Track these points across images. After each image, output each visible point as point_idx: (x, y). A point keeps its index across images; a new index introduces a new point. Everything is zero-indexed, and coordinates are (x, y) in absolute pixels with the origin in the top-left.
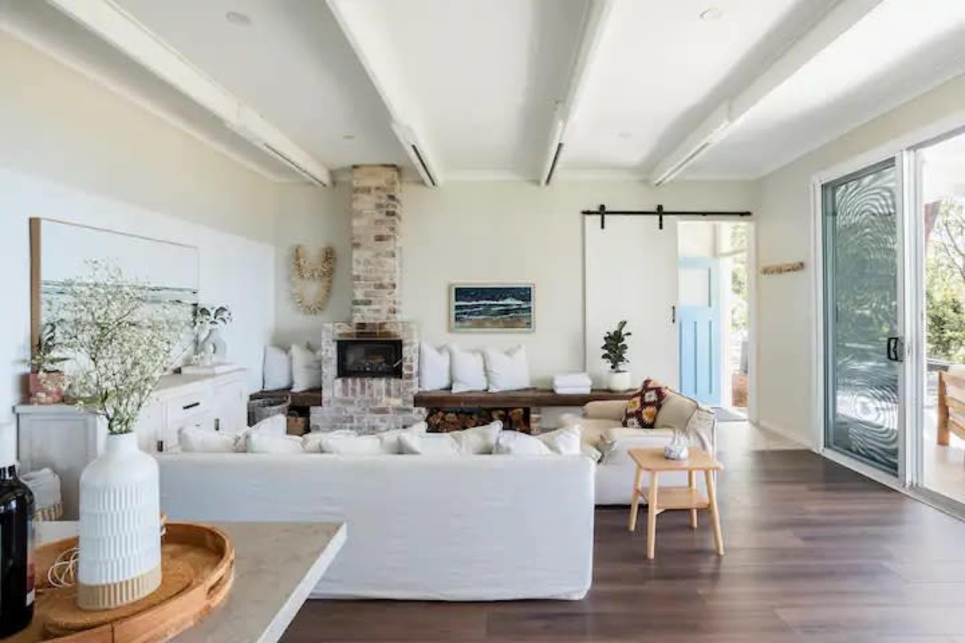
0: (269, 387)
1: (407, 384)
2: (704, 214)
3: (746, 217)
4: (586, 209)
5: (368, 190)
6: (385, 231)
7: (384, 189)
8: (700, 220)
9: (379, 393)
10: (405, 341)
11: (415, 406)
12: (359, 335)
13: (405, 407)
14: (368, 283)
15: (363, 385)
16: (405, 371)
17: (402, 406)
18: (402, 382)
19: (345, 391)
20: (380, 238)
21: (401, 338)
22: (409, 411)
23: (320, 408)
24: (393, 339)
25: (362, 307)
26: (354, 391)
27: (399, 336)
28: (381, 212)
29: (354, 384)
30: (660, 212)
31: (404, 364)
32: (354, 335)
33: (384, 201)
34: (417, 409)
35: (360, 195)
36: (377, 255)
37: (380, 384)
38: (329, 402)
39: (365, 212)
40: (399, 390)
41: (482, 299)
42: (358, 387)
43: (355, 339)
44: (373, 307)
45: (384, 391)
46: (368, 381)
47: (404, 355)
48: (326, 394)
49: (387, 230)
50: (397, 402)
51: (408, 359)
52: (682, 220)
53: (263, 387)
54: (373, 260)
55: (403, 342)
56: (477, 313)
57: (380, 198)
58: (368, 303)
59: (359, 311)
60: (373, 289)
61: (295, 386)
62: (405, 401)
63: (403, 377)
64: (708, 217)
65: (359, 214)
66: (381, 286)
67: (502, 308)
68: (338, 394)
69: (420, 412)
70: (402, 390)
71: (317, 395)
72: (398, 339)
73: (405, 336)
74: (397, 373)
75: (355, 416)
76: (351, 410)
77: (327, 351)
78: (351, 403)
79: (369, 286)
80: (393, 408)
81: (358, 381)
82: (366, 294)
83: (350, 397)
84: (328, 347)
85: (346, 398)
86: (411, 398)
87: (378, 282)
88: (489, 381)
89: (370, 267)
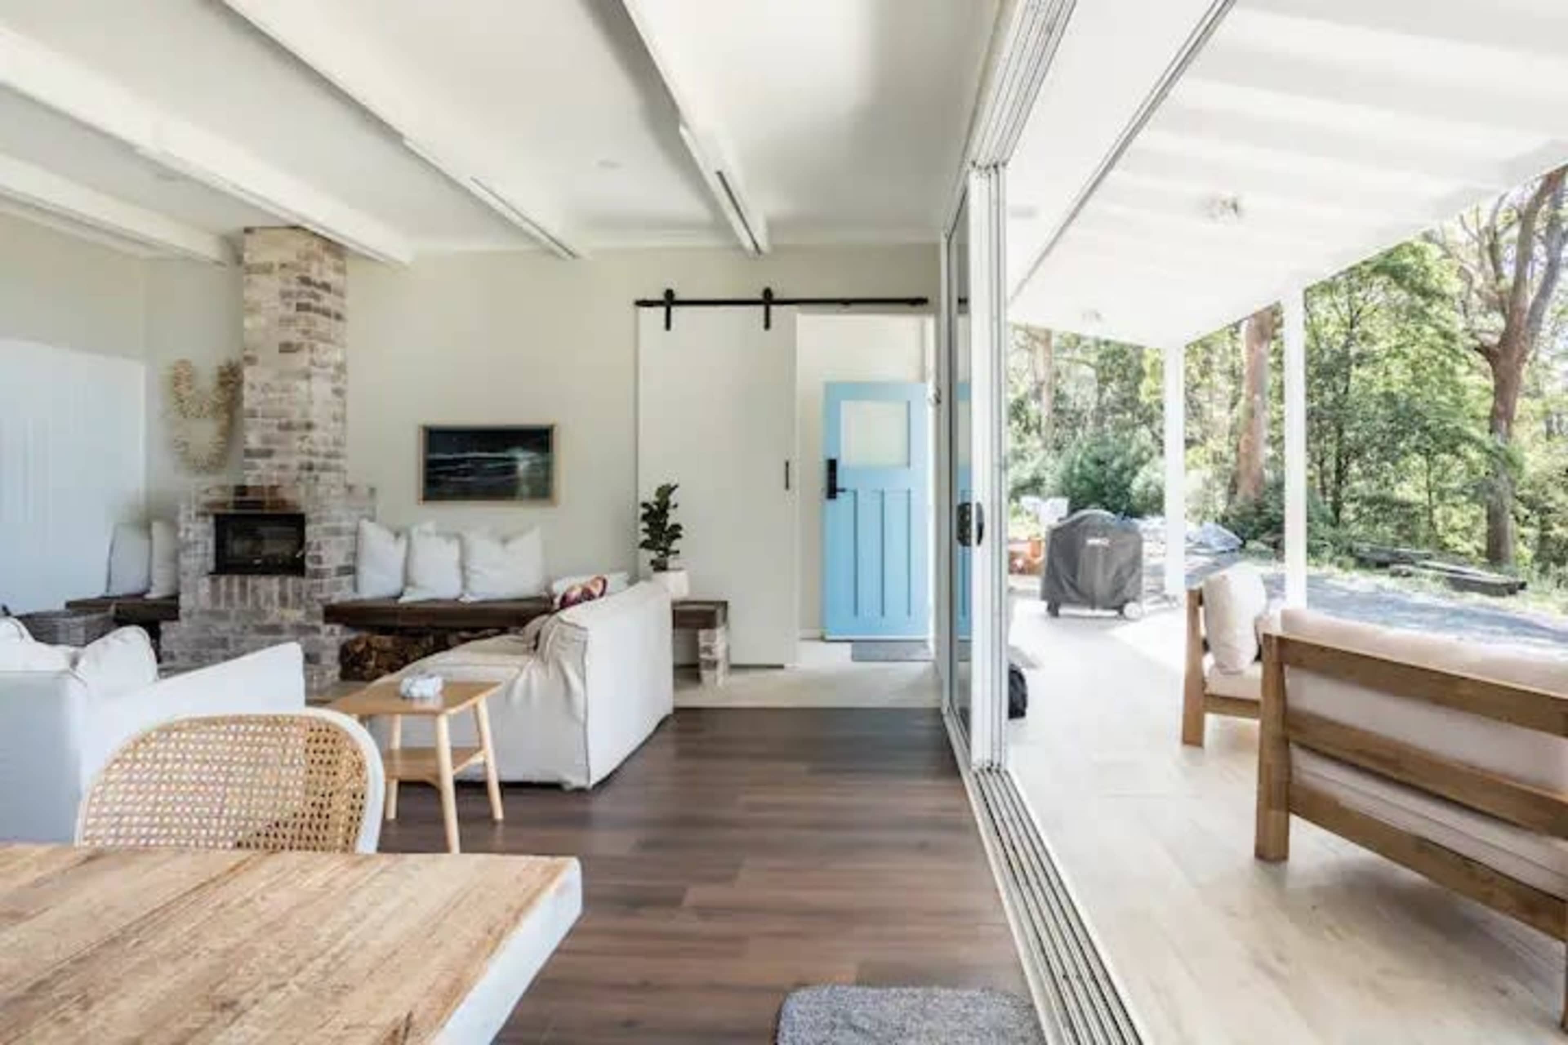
0: (118, 590)
1: (312, 586)
2: (846, 302)
3: (918, 308)
4: (641, 297)
5: (267, 269)
6: (293, 336)
7: (293, 267)
8: (838, 312)
9: (269, 599)
10: (311, 516)
11: (327, 621)
12: (238, 505)
13: (309, 624)
14: (269, 421)
15: (243, 585)
16: (310, 565)
17: (303, 620)
18: (306, 583)
19: (215, 596)
20: (287, 348)
21: (303, 510)
22: (316, 630)
23: (176, 623)
24: (290, 511)
25: (259, 461)
26: (229, 596)
27: (299, 508)
28: (288, 305)
29: (229, 584)
30: (768, 300)
31: (309, 553)
32: (231, 505)
33: (294, 287)
34: (328, 628)
35: (254, 277)
36: (281, 375)
37: (271, 585)
38: (189, 615)
39: (264, 305)
40: (299, 595)
41: (472, 450)
42: (236, 590)
43: (232, 511)
44: (276, 460)
45: (276, 597)
46: (250, 581)
47: (309, 538)
48: (186, 602)
49: (298, 335)
50: (296, 615)
51: (314, 546)
52: (804, 313)
53: (108, 590)
54: (275, 384)
55: (306, 518)
56: (462, 472)
57: (287, 281)
58: (268, 454)
59: (253, 467)
60: (275, 431)
61: (153, 589)
62: (310, 614)
63: (307, 574)
64: (854, 307)
65: (253, 310)
66: (287, 427)
67: (500, 464)
68: (205, 603)
69: (332, 632)
70: (304, 595)
71: (174, 602)
72: (298, 512)
73: (310, 507)
74: (296, 568)
75: (231, 637)
76: (223, 627)
77: (188, 530)
78: (223, 616)
79: (269, 426)
80: (292, 626)
81: (236, 579)
82: (266, 440)
83: (222, 606)
84: (190, 526)
85: (216, 608)
86: (319, 608)
87: (284, 421)
88: (465, 586)
89: (271, 395)
